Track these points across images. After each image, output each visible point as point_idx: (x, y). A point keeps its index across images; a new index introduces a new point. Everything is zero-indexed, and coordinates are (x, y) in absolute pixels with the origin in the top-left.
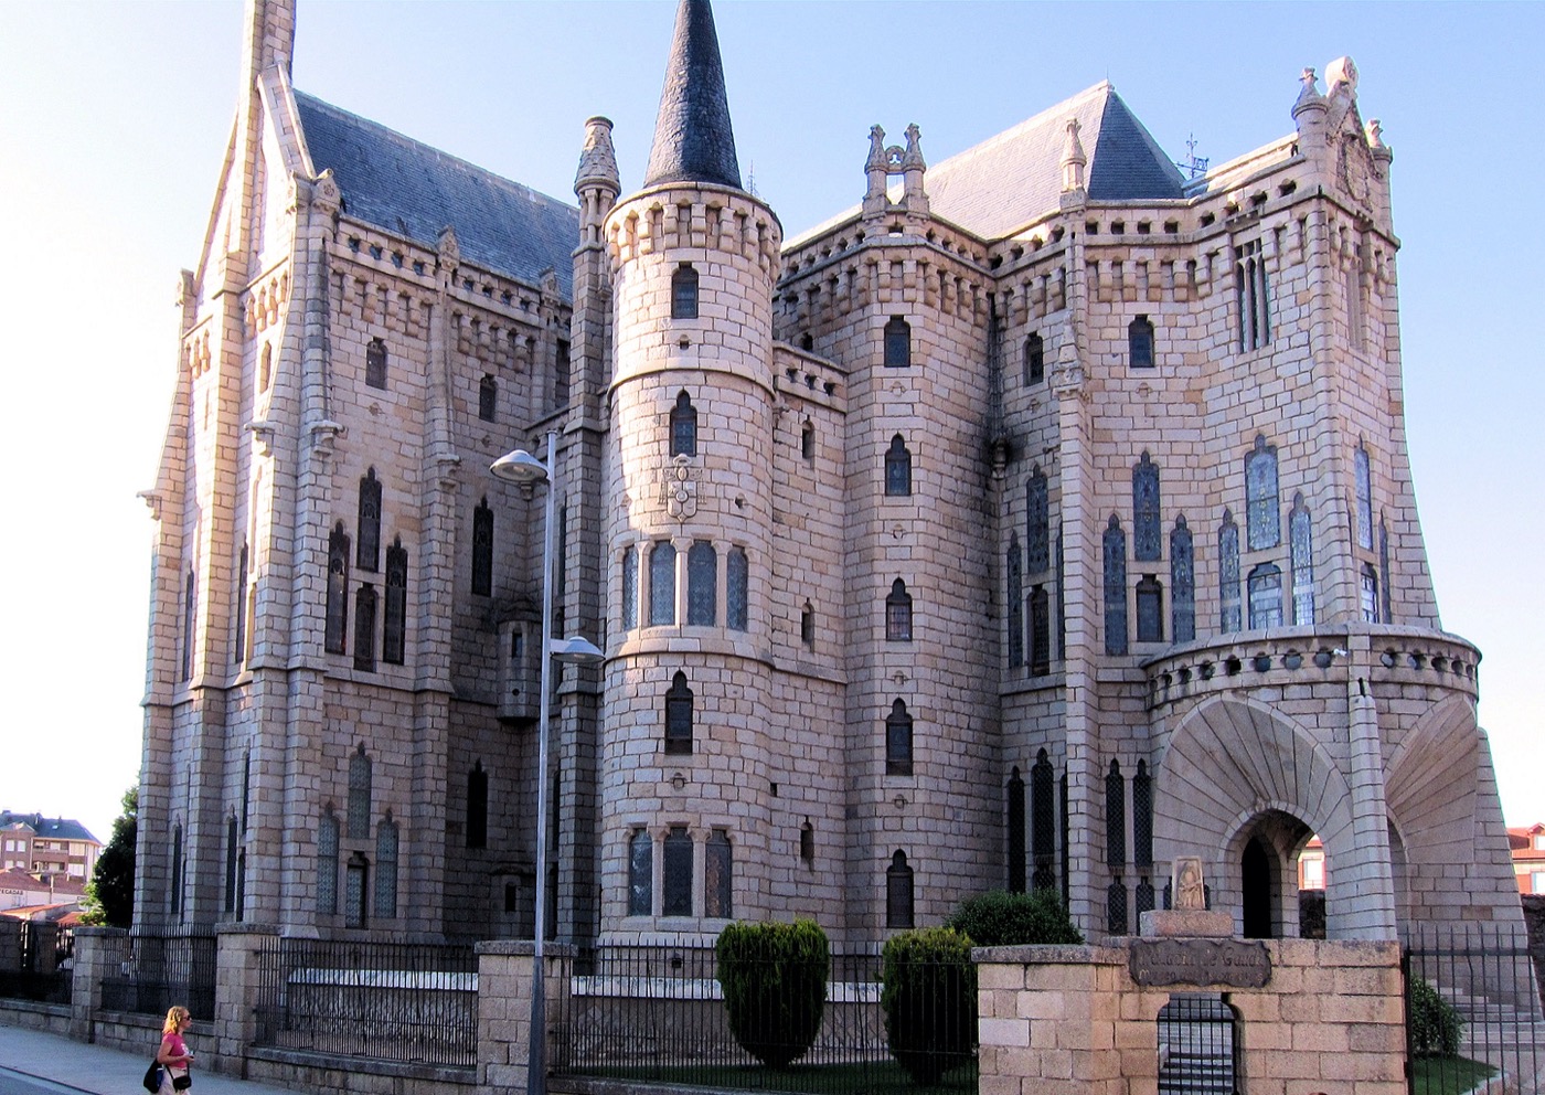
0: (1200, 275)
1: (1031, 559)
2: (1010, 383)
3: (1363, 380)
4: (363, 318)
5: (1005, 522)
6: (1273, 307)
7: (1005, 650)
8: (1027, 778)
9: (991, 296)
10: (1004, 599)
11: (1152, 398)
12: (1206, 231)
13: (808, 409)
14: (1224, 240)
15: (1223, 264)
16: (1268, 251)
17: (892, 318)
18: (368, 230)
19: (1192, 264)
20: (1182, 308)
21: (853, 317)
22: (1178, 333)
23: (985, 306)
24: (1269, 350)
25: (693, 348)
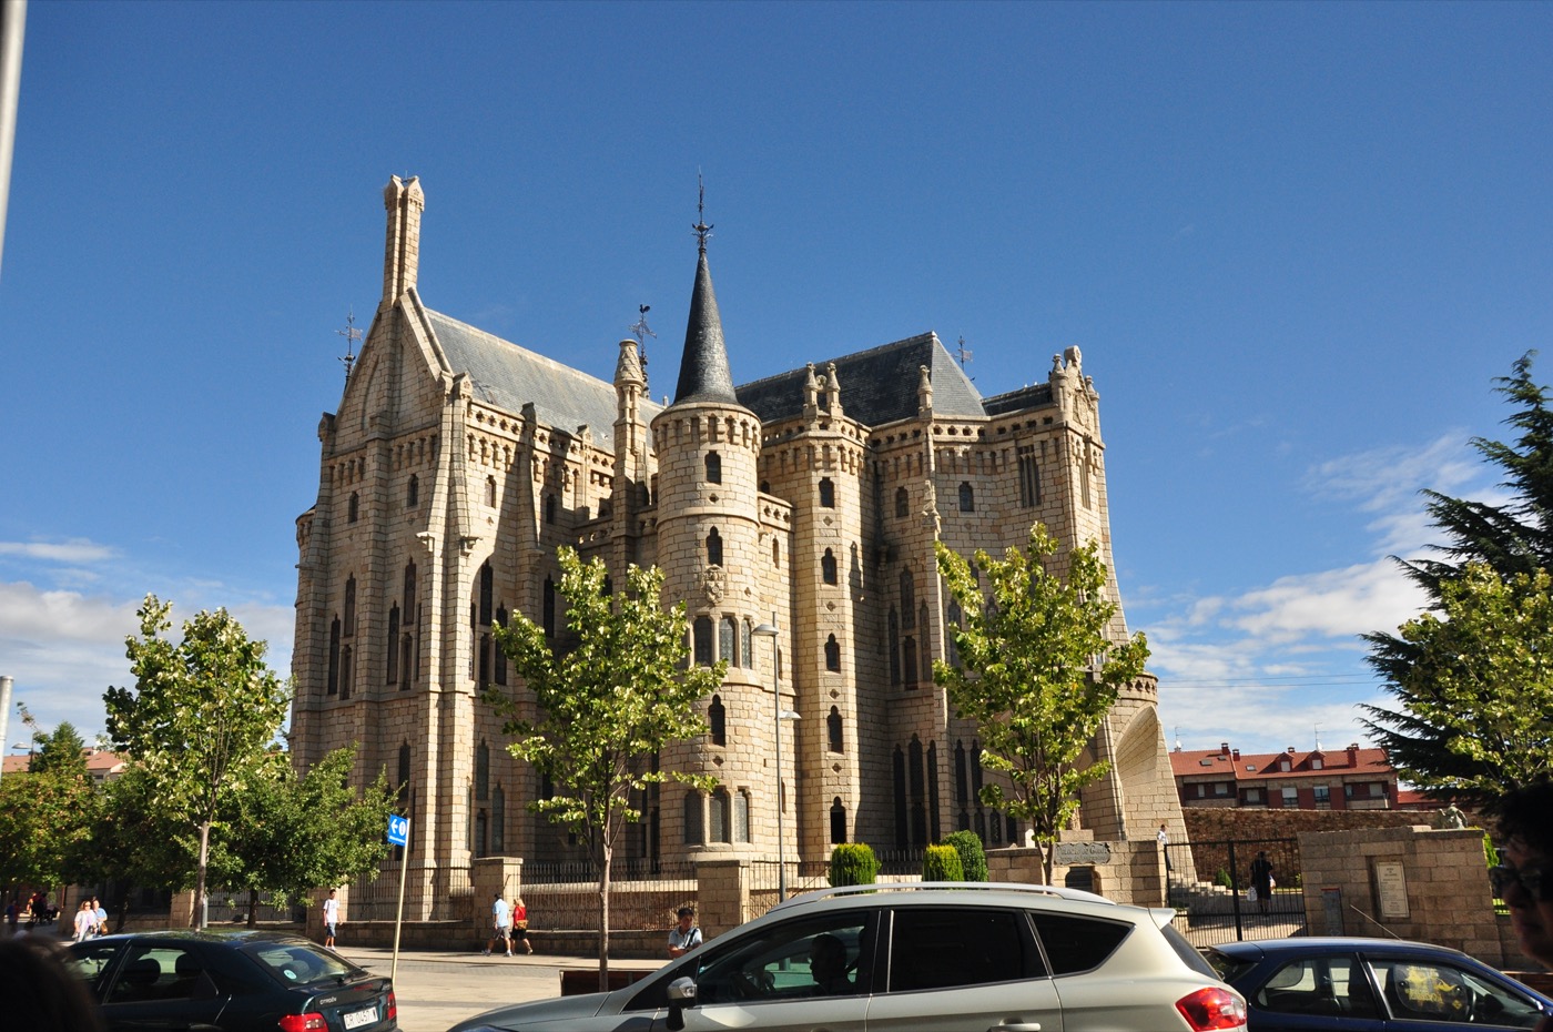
0: (999, 461)
1: (904, 620)
2: (888, 514)
3: (1090, 525)
4: (483, 463)
5: (887, 597)
6: (1041, 483)
7: (889, 674)
8: (906, 751)
9: (875, 463)
10: (887, 643)
11: (974, 529)
12: (1001, 437)
13: (775, 531)
14: (1012, 443)
15: (1013, 458)
16: (1038, 453)
17: (824, 478)
18: (487, 408)
19: (993, 454)
20: (989, 479)
21: (797, 476)
22: (986, 493)
23: (872, 470)
24: (1040, 508)
25: (719, 502)
